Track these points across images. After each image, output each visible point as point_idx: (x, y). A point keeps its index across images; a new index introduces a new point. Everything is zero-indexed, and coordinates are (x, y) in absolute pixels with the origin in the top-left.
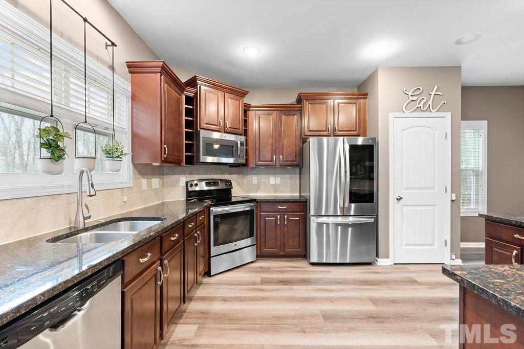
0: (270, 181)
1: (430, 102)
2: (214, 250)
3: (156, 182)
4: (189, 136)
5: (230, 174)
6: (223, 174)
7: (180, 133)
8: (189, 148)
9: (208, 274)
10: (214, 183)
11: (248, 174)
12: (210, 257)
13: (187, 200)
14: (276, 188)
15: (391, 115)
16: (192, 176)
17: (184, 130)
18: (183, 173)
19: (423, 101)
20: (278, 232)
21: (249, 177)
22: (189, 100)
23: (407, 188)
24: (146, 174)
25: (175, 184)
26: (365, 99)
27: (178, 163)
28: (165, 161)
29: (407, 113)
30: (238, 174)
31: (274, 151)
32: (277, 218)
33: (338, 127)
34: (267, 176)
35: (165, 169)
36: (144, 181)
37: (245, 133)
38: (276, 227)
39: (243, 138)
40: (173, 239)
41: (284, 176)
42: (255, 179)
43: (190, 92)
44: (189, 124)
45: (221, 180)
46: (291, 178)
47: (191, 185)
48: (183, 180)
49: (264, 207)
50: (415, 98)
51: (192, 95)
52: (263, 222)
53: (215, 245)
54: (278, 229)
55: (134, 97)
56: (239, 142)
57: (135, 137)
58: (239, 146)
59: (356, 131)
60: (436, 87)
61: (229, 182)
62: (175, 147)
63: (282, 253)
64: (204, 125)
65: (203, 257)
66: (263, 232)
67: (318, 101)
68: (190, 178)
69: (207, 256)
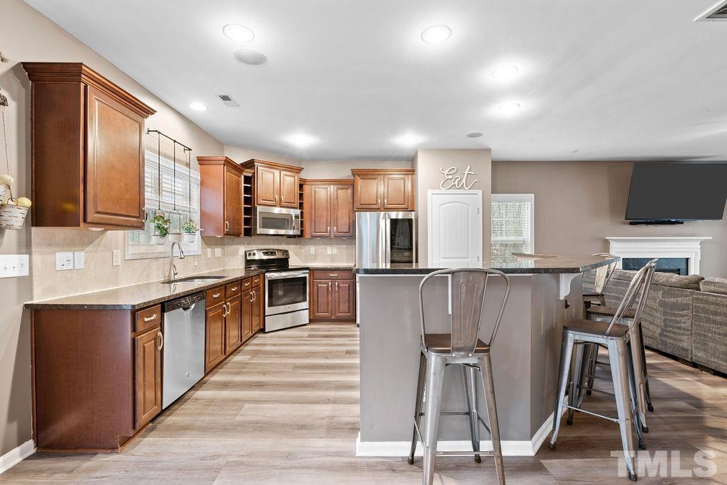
0: (326, 252)
1: (464, 181)
2: (268, 310)
3: (218, 251)
4: (247, 211)
5: (288, 244)
6: (280, 244)
7: (239, 209)
8: (247, 221)
9: (263, 330)
10: (272, 253)
11: (306, 245)
12: (265, 316)
13: (246, 268)
14: (333, 258)
15: (430, 192)
16: (251, 246)
17: (243, 206)
18: (242, 243)
19: (458, 180)
20: (330, 298)
21: (307, 247)
22: (248, 180)
23: (443, 258)
24: (211, 245)
25: (235, 253)
26: (412, 174)
27: (238, 235)
28: (227, 234)
29: (443, 190)
30: (296, 244)
31: (329, 224)
32: (328, 285)
33: (388, 201)
34: (324, 246)
35: (226, 240)
36: (209, 250)
37: (301, 206)
38: (328, 293)
39: (298, 212)
40: (233, 290)
41: (342, 246)
42: (312, 249)
43: (248, 173)
44: (247, 201)
45: (278, 250)
46: (347, 249)
47: (250, 254)
48: (242, 250)
49: (317, 274)
50: (450, 177)
51: (250, 175)
52: (316, 288)
53: (269, 306)
54: (330, 295)
55: (202, 183)
56: (293, 215)
57: (203, 215)
58: (294, 218)
59: (404, 204)
60: (469, 167)
61: (286, 252)
62: (235, 221)
63: (333, 317)
64: (261, 201)
65: (258, 316)
66: (316, 298)
67: (369, 177)
68: (248, 248)
69: (262, 315)
